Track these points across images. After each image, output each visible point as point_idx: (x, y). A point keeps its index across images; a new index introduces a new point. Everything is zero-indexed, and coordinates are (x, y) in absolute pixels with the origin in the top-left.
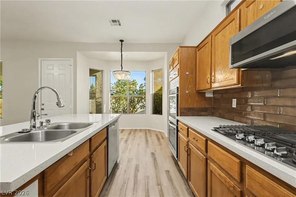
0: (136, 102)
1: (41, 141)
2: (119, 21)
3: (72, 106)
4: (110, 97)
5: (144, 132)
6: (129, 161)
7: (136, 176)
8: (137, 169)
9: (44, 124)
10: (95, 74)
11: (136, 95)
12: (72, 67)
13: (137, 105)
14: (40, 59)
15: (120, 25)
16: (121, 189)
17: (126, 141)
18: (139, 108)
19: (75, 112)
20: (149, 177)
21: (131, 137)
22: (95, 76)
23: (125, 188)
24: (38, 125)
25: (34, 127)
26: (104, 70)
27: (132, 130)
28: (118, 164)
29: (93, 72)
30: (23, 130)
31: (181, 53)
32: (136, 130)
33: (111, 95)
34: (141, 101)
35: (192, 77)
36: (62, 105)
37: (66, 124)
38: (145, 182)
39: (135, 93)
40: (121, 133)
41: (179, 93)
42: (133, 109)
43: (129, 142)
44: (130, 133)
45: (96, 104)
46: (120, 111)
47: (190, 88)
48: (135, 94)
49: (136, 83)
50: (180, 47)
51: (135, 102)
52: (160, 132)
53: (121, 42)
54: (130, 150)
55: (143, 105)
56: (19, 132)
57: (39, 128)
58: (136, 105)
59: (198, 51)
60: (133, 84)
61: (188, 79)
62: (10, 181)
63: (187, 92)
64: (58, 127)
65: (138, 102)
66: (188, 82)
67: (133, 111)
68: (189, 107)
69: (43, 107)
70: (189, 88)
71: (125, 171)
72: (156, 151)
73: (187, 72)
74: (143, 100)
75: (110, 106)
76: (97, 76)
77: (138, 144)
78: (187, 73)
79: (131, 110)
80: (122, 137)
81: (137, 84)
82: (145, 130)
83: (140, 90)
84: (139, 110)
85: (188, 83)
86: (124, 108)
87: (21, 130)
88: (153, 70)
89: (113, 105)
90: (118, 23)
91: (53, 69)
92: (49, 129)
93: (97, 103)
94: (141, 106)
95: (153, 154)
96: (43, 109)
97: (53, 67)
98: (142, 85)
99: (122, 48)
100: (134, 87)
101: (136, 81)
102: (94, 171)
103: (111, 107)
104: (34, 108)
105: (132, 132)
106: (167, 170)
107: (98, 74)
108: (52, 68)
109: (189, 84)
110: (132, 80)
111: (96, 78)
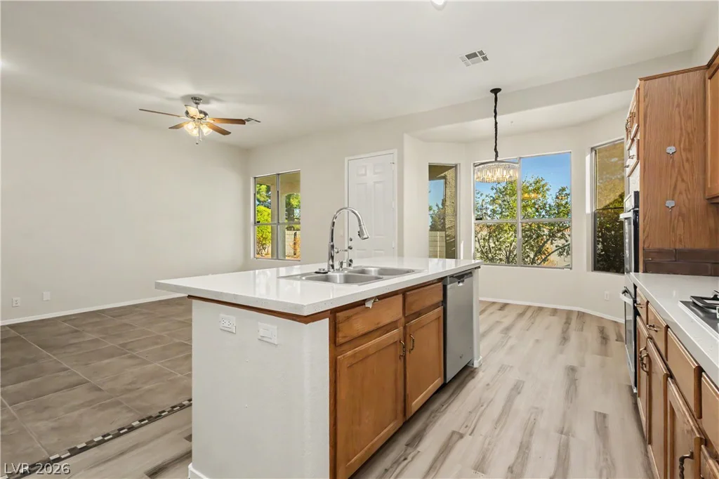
0: (545, 237)
1: (338, 282)
2: (481, 53)
3: (395, 244)
4: (473, 225)
5: (564, 316)
6: (502, 369)
7: (510, 400)
8: (517, 389)
9: (345, 265)
10: (443, 175)
11: (547, 219)
12: (395, 167)
13: (548, 245)
14: (346, 159)
15: (485, 59)
16: (470, 412)
17: (508, 329)
18: (553, 252)
19: (401, 254)
20: (542, 411)
21: (523, 323)
22: (445, 178)
23: (479, 414)
24: (337, 266)
25: (333, 266)
26: (460, 164)
27: (530, 307)
28: (476, 368)
29: (436, 171)
30: (320, 270)
31: (646, 96)
32: (540, 309)
33: (477, 219)
34: (559, 235)
35: (687, 160)
36: (365, 236)
37: (373, 269)
38: (530, 417)
39: (544, 213)
40: (500, 310)
41: (641, 209)
42: (535, 255)
43: (513, 333)
44: (521, 315)
45: (446, 240)
46: (501, 260)
47: (681, 193)
48: (543, 216)
49: (543, 186)
50: (641, 79)
51: (542, 236)
52: (616, 322)
53: (493, 94)
54: (512, 348)
55: (566, 244)
56: (316, 273)
57: (338, 270)
58: (546, 242)
59: (710, 78)
60: (536, 190)
61: (673, 165)
62: (305, 304)
63: (670, 203)
64: (363, 272)
65: (552, 236)
66: (674, 175)
67: (534, 259)
68: (678, 246)
69: (351, 244)
70: (678, 191)
71: (488, 385)
72: (583, 365)
73: (669, 146)
74: (566, 233)
75: (474, 245)
76: (448, 178)
77: (537, 341)
78: (671, 150)
79: (529, 256)
80: (498, 319)
81: (548, 190)
82: (569, 313)
83: (558, 206)
84: (554, 257)
85: (674, 180)
86: (510, 252)
87: (318, 270)
88: (593, 146)
89: (482, 244)
90: (480, 57)
91: (365, 175)
92: (350, 272)
93: (448, 238)
94: (561, 248)
95: (572, 370)
96: (351, 249)
97: (366, 171)
98: (563, 189)
99: (495, 107)
100: (540, 196)
101: (542, 183)
102: (412, 352)
103: (478, 246)
104: (332, 241)
105: (529, 313)
106: (598, 411)
107: (449, 174)
108: (364, 172)
109: (680, 179)
110: (532, 181)
111: (446, 183)
